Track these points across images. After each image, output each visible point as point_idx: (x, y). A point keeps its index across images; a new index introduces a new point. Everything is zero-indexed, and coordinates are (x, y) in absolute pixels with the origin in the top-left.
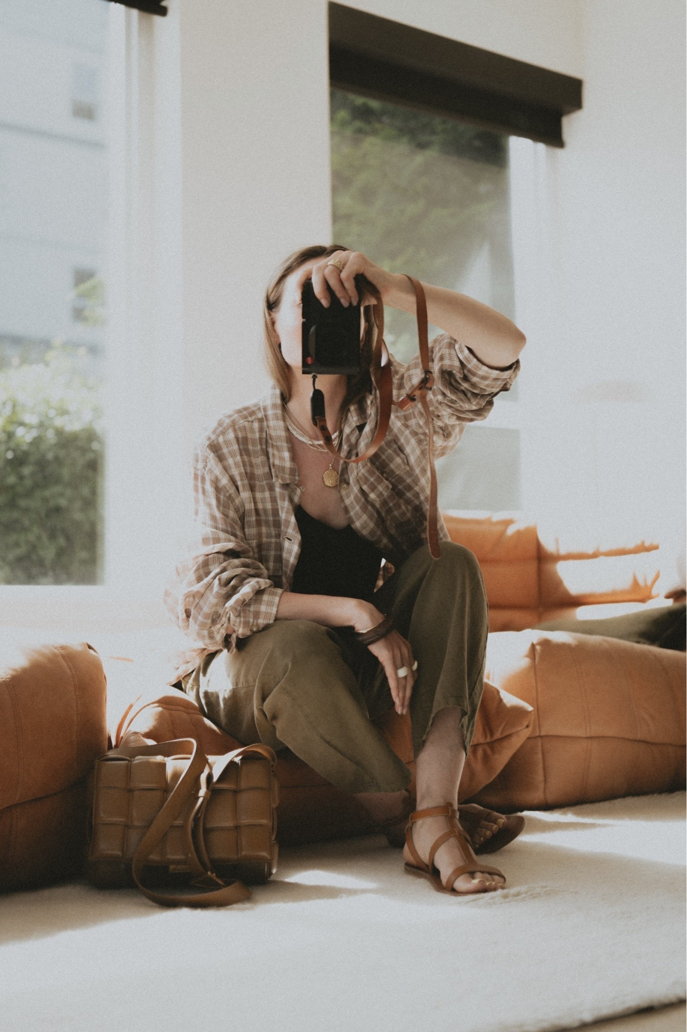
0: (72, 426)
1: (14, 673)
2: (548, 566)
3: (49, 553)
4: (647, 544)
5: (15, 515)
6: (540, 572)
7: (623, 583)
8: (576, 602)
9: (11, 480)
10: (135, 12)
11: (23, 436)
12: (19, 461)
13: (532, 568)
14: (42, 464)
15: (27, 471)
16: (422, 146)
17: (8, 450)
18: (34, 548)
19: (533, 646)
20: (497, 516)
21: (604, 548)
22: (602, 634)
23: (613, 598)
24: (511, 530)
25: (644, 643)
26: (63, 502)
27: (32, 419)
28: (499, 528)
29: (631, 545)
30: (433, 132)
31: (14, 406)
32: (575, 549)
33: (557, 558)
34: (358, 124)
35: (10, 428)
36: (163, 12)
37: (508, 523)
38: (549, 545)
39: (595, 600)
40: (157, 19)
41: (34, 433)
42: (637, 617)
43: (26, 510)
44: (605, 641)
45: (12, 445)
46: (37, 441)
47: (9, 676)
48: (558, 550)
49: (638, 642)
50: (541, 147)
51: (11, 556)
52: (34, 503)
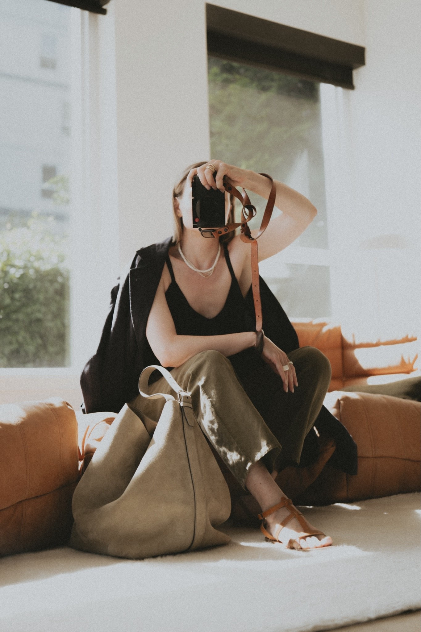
0: (45, 267)
1: (22, 420)
2: (348, 352)
3: (31, 348)
4: (410, 337)
5: (10, 323)
6: (343, 355)
7: (395, 361)
8: (367, 374)
9: (7, 301)
10: (87, 13)
11: (14, 274)
12: (12, 290)
13: (338, 352)
14: (27, 292)
15: (17, 296)
16: (264, 89)
17: (4, 283)
18: (21, 345)
19: (339, 401)
20: (316, 321)
21: (383, 340)
22: (382, 394)
23: (389, 371)
24: (325, 329)
25: (408, 399)
26: (40, 316)
27: (19, 263)
28: (318, 329)
29: (399, 338)
30: (272, 80)
31: (8, 255)
32: (365, 341)
33: (355, 347)
34: (225, 76)
35: (7, 269)
36: (104, 12)
37: (323, 325)
38: (349, 339)
39: (378, 373)
40: (100, 16)
41: (21, 272)
42: (404, 383)
43: (17, 321)
44: (384, 398)
45: (7, 279)
46: (23, 277)
47: (20, 422)
48: (354, 342)
49: (404, 398)
50: (340, 89)
51: (7, 350)
52: (21, 316)
